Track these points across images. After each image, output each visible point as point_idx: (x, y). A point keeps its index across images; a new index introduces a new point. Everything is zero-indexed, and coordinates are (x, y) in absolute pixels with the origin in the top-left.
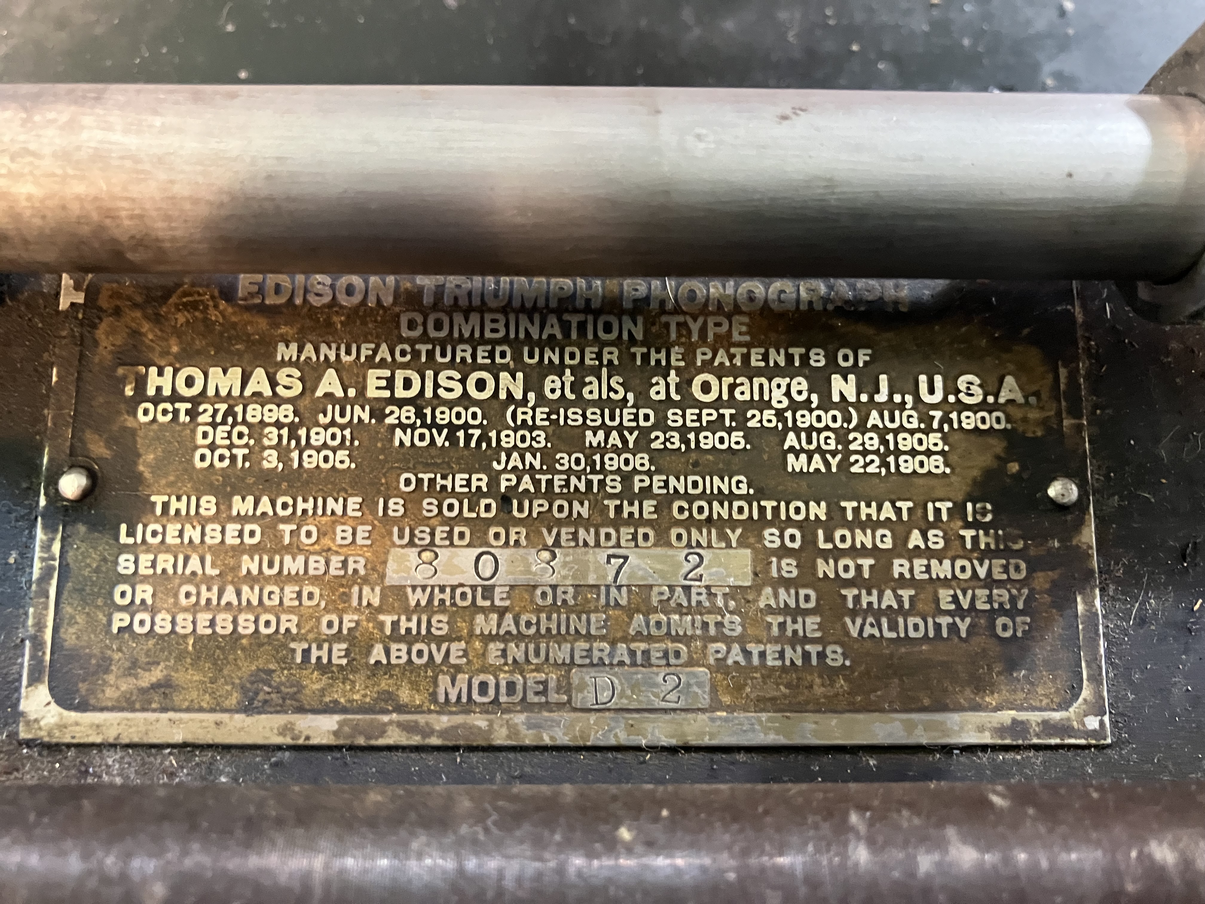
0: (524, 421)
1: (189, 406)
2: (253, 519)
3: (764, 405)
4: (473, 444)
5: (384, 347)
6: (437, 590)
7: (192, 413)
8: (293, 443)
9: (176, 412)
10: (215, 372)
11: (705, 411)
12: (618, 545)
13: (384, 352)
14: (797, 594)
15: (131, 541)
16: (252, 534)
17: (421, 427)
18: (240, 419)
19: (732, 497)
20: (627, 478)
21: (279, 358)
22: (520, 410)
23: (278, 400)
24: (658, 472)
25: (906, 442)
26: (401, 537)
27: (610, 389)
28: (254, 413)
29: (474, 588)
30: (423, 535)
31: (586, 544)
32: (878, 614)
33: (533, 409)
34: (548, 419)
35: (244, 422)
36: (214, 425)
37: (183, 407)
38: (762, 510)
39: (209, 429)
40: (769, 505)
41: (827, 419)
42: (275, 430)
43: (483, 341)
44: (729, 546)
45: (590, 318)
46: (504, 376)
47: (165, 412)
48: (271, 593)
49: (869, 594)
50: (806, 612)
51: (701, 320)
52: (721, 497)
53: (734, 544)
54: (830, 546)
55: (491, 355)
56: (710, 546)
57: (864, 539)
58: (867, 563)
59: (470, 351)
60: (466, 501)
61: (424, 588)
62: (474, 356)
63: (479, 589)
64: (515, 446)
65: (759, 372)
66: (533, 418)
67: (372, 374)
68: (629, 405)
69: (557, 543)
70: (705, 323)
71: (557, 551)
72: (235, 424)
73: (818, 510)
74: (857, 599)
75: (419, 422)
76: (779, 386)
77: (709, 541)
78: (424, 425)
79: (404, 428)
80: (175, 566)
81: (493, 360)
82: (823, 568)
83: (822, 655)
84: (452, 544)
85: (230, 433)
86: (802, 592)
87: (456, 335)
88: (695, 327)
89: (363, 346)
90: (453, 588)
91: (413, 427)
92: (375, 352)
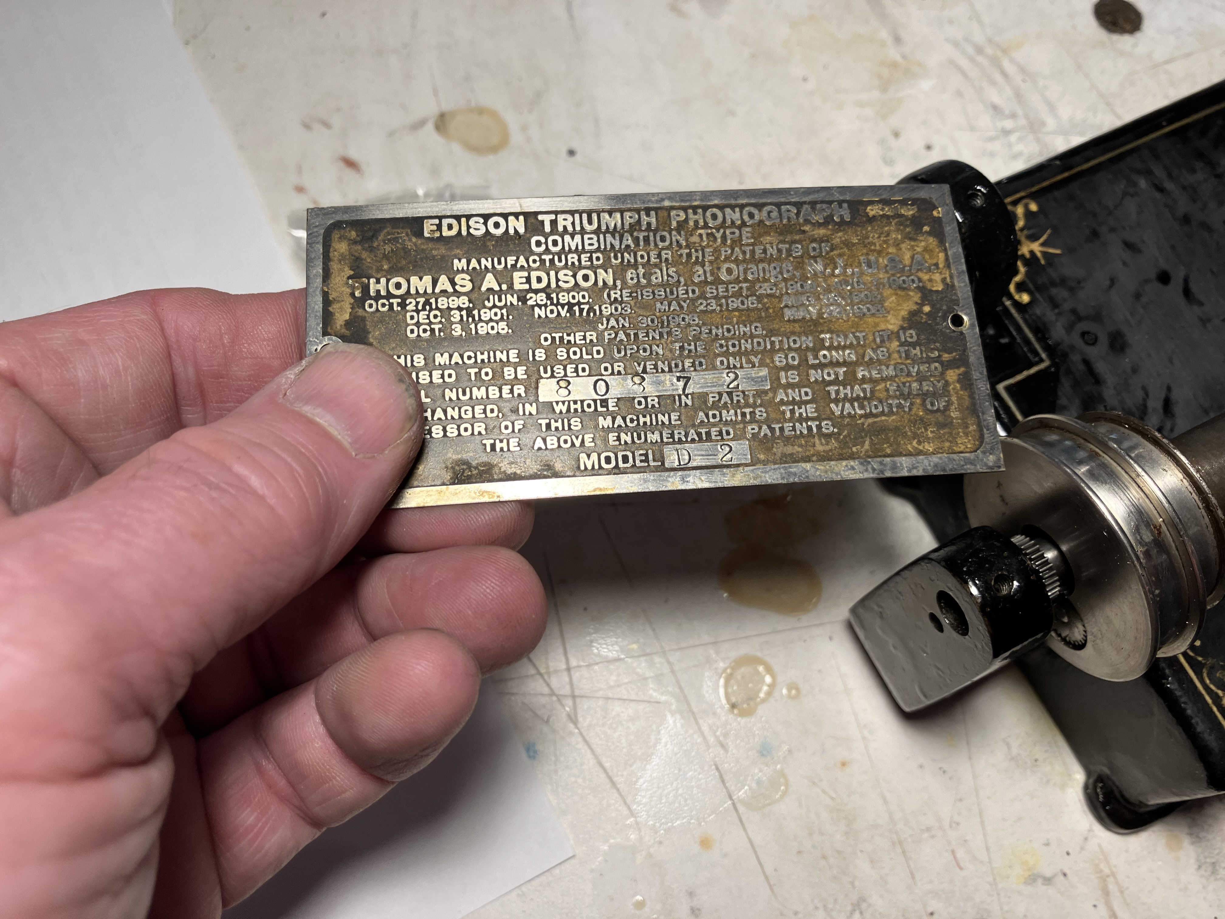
0: (616, 299)
1: (399, 300)
2: (450, 367)
4: (585, 314)
5: (522, 258)
7: (403, 305)
8: (470, 319)
9: (391, 305)
10: (414, 280)
11: (730, 286)
12: (683, 370)
13: (522, 261)
14: (800, 391)
16: (450, 376)
17: (550, 305)
18: (434, 307)
19: (752, 336)
20: (685, 329)
21: (455, 269)
22: (612, 292)
23: (457, 293)
24: (704, 324)
25: (857, 297)
26: (546, 372)
27: (668, 275)
28: (443, 303)
29: (595, 401)
30: (559, 370)
31: (663, 371)
32: (852, 401)
33: (621, 290)
34: (630, 296)
35: (437, 308)
36: (418, 311)
37: (395, 301)
38: (772, 343)
39: (415, 314)
40: (776, 340)
41: (806, 286)
42: (457, 312)
43: (584, 251)
44: (754, 366)
45: (651, 234)
46: (600, 271)
47: (383, 305)
48: (466, 411)
49: (845, 388)
50: (807, 402)
51: (722, 231)
52: (746, 337)
53: (757, 365)
54: (817, 362)
55: (591, 259)
56: (742, 367)
57: (837, 356)
58: (842, 370)
59: (576, 257)
60: (584, 349)
61: (563, 402)
62: (579, 260)
63: (598, 402)
64: (611, 314)
65: (762, 261)
66: (621, 296)
67: (516, 275)
68: (682, 284)
69: (644, 371)
70: (724, 233)
71: (645, 375)
72: (431, 309)
73: (808, 341)
74: (837, 392)
75: (549, 302)
76: (775, 268)
77: (741, 364)
78: (552, 304)
79: (540, 306)
81: (592, 262)
82: (814, 375)
83: (819, 427)
84: (578, 376)
85: (428, 316)
86: (803, 391)
88: (718, 235)
89: (508, 258)
90: (582, 402)
91: (546, 306)
92: (517, 261)
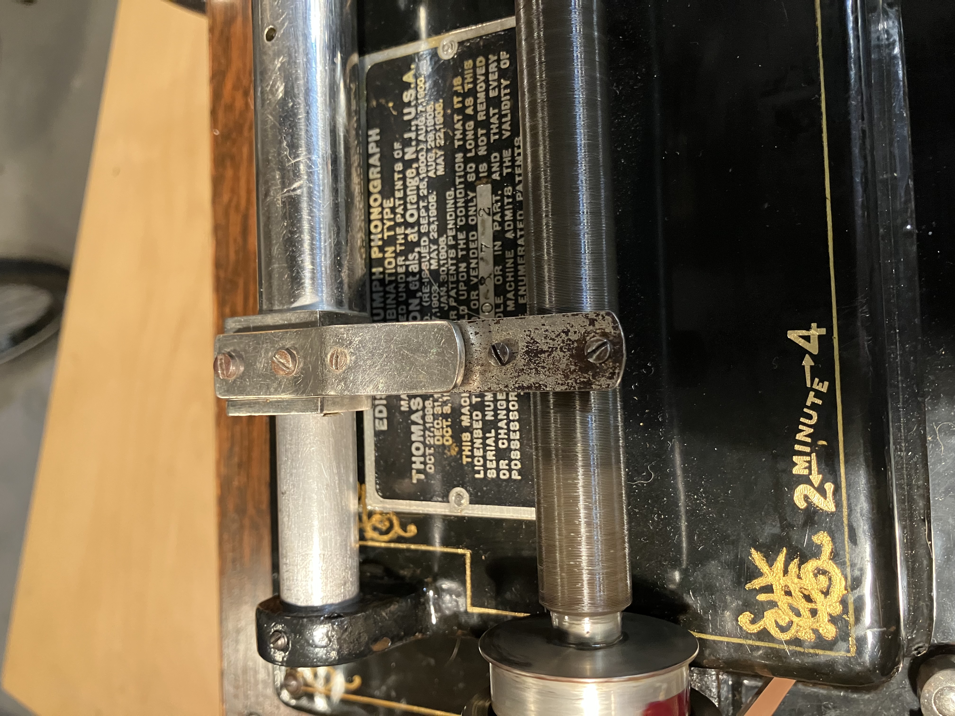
0: (428, 297)
1: (427, 448)
2: (471, 415)
3: (418, 188)
7: (430, 447)
9: (430, 455)
10: (414, 438)
11: (421, 215)
12: (477, 248)
14: (494, 162)
15: (482, 472)
16: (477, 415)
18: (431, 425)
19: (455, 198)
20: (450, 247)
23: (423, 409)
24: (446, 233)
25: (430, 122)
27: (414, 260)
28: (429, 418)
31: (477, 263)
32: (501, 123)
34: (427, 286)
35: (433, 422)
37: (428, 451)
38: (460, 183)
39: (436, 438)
40: (458, 181)
41: (422, 159)
42: (436, 409)
44: (475, 197)
48: (501, 406)
49: (492, 129)
50: (501, 157)
51: (385, 221)
54: (473, 150)
57: (470, 135)
58: (480, 132)
64: (438, 300)
65: (405, 193)
66: (427, 293)
68: (420, 250)
69: (477, 277)
70: (387, 219)
71: (480, 276)
73: (459, 156)
74: (495, 134)
76: (410, 183)
77: (474, 206)
82: (482, 152)
85: (438, 429)
88: (388, 223)
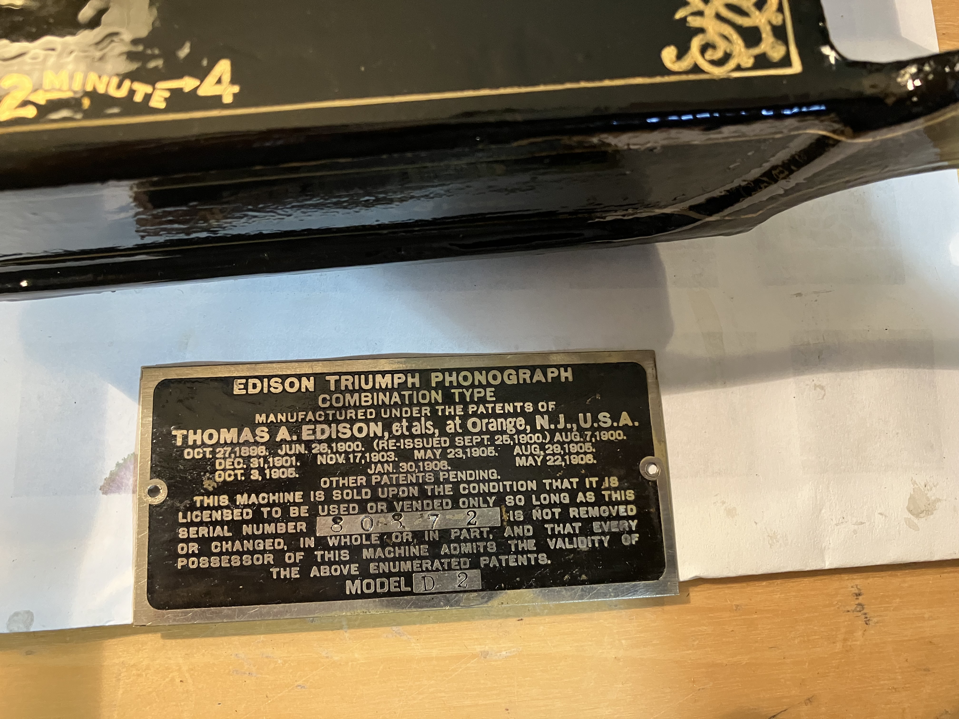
0: (383, 447)
1: (211, 449)
2: (247, 506)
3: (503, 432)
4: (357, 461)
5: (310, 413)
6: (342, 537)
7: (213, 453)
8: (266, 466)
9: (204, 453)
11: (474, 437)
12: (433, 509)
13: (310, 416)
14: (523, 528)
15: (185, 521)
16: (247, 514)
17: (331, 454)
18: (238, 455)
19: (490, 481)
20: (436, 474)
21: (257, 422)
22: (380, 442)
23: (256, 443)
24: (452, 470)
25: (574, 448)
26: (323, 511)
27: (426, 428)
28: (245, 451)
29: (361, 535)
30: (334, 509)
31: (417, 510)
32: (563, 536)
33: (388, 441)
34: (395, 446)
35: (240, 456)
36: (225, 458)
37: (208, 450)
38: (504, 486)
39: (223, 461)
40: (508, 483)
41: (535, 438)
42: (256, 460)
43: (361, 407)
44: (489, 506)
45: (415, 393)
46: (372, 424)
47: (199, 453)
48: (259, 544)
49: (559, 526)
50: (528, 538)
51: (471, 390)
52: (484, 481)
53: (491, 505)
54: (539, 503)
55: (365, 414)
56: (479, 507)
57: (555, 498)
58: (557, 511)
59: (354, 413)
60: (355, 491)
61: (336, 536)
62: (356, 415)
63: (364, 536)
64: (379, 461)
65: (500, 416)
66: (388, 446)
67: (305, 427)
68: (436, 436)
69: (402, 510)
70: (473, 392)
71: (402, 514)
72: (236, 457)
73: (533, 485)
74: (553, 529)
75: (329, 451)
76: (510, 423)
77: (479, 505)
79: (322, 454)
80: (209, 533)
81: (366, 417)
82: (536, 514)
83: (536, 559)
84: (349, 514)
85: (233, 462)
86: (526, 528)
87: (347, 405)
88: (468, 394)
90: (351, 536)
91: (327, 454)
92: (306, 416)
